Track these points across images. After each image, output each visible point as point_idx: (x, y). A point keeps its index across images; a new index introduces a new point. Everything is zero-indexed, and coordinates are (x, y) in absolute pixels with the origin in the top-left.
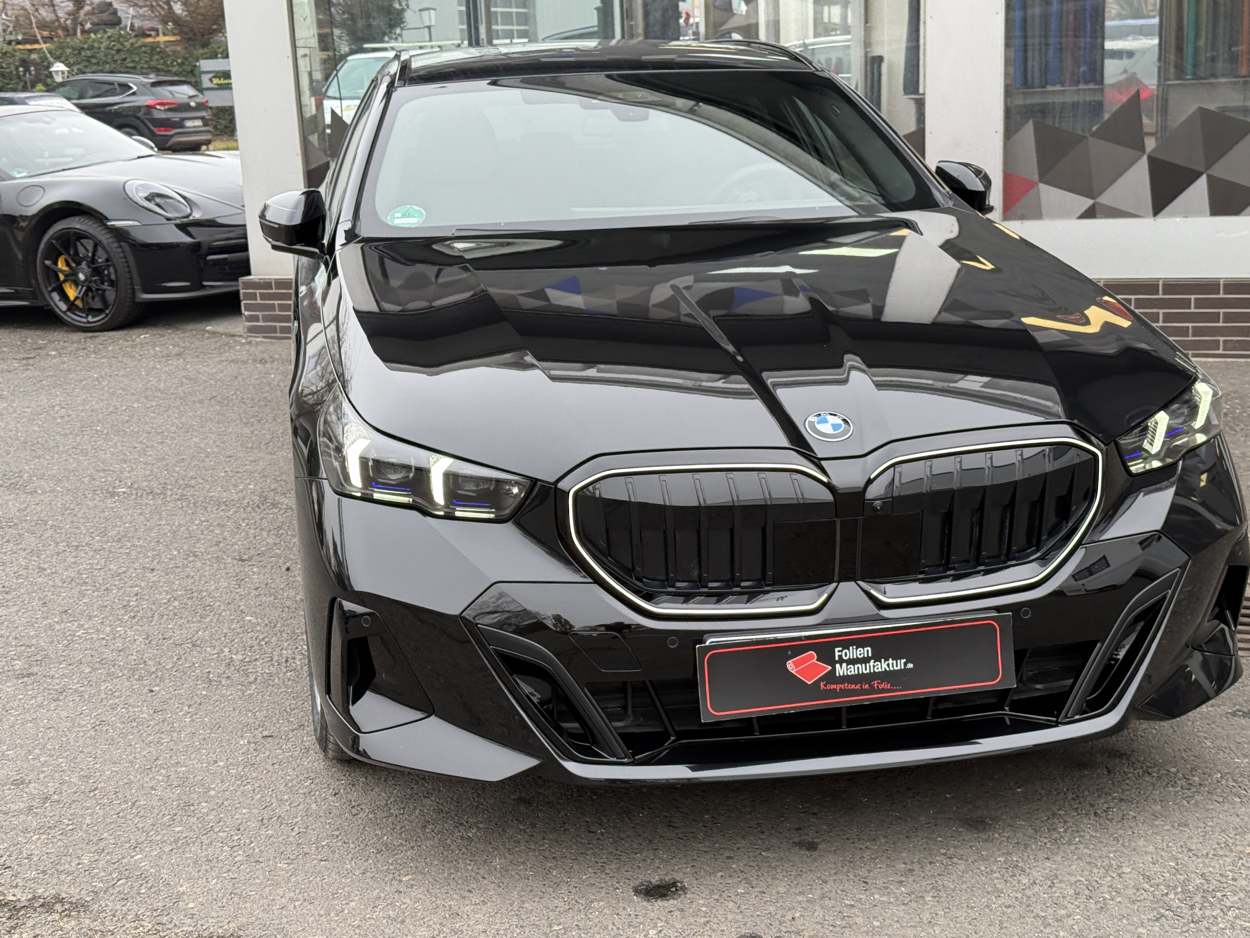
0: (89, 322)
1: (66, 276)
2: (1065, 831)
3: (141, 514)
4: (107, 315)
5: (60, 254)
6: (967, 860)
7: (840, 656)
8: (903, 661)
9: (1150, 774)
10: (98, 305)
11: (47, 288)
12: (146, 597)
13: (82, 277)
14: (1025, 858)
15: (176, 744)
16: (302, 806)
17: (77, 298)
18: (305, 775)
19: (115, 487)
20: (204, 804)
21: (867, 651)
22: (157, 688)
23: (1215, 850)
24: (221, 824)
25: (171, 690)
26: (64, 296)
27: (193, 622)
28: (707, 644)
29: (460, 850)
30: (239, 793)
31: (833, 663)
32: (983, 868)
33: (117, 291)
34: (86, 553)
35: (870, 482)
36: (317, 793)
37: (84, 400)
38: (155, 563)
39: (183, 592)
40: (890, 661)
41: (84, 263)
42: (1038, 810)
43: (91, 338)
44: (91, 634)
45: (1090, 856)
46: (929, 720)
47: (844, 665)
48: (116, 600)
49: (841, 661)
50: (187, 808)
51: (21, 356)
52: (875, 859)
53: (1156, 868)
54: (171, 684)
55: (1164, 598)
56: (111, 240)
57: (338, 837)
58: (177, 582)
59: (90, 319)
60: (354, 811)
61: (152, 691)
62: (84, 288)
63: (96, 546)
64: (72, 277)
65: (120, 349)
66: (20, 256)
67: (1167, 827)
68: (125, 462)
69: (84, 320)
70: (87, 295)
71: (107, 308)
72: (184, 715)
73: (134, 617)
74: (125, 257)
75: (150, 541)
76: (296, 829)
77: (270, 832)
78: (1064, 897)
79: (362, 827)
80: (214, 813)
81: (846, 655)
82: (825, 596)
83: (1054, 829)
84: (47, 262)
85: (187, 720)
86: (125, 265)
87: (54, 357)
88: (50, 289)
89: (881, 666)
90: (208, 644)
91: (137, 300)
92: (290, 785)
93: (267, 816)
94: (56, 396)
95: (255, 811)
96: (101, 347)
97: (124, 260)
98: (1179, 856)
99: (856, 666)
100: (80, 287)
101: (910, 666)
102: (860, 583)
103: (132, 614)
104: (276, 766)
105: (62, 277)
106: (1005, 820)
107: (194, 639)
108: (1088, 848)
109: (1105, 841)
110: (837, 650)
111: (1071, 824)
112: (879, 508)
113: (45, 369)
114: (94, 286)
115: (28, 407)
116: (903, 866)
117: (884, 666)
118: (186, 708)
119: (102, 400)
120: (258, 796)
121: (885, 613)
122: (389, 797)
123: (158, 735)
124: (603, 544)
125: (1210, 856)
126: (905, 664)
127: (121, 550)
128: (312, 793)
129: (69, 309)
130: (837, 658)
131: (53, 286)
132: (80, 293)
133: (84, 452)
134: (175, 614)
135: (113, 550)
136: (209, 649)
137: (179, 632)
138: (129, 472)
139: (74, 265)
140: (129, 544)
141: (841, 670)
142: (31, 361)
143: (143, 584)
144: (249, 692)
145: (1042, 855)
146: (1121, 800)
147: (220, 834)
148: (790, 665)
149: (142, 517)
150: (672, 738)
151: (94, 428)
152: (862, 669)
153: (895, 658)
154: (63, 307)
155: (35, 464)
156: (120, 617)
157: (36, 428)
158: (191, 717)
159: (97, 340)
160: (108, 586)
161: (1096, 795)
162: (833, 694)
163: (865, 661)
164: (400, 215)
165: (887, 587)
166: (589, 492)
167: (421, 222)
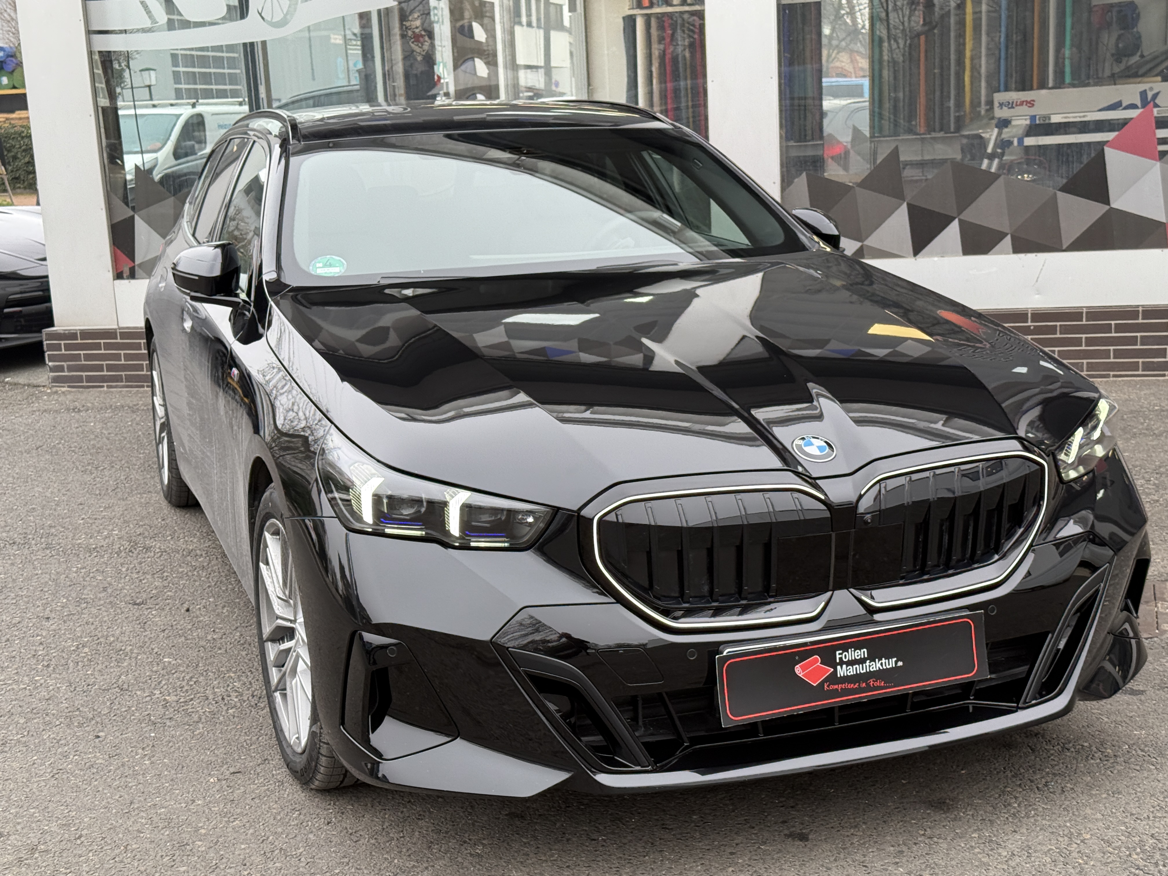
2: (1019, 805)
3: (12, 564)
6: (946, 839)
7: (841, 659)
8: (894, 659)
9: (1068, 750)
12: (53, 645)
14: (996, 833)
15: (145, 787)
16: (299, 838)
18: (290, 807)
20: (200, 843)
21: (863, 653)
22: (102, 734)
23: (1153, 812)
24: (224, 861)
25: (117, 734)
27: (112, 667)
28: (725, 654)
29: (475, 867)
30: (230, 829)
31: (834, 665)
32: (963, 845)
35: (861, 497)
36: (310, 823)
38: (48, 611)
39: (89, 638)
40: (883, 660)
42: (987, 788)
44: (10, 685)
45: (1050, 826)
46: (909, 712)
47: (844, 666)
48: (23, 651)
49: (842, 663)
50: (183, 848)
52: (864, 843)
53: (1111, 833)
54: (115, 728)
55: (1098, 590)
57: (348, 864)
58: (78, 629)
60: (354, 838)
61: (98, 737)
67: (1104, 796)
72: (142, 758)
73: (48, 666)
75: (34, 591)
76: (305, 860)
78: (1044, 865)
79: (368, 852)
80: (213, 850)
81: (845, 657)
82: (823, 604)
83: (1009, 805)
85: (147, 762)
89: (876, 666)
90: (136, 687)
92: (279, 818)
93: (267, 850)
95: (254, 846)
98: (1126, 820)
99: (854, 667)
101: (900, 664)
102: (852, 590)
103: (45, 663)
104: (257, 801)
106: (963, 799)
107: (120, 683)
108: (1045, 819)
109: (1056, 812)
110: (838, 652)
111: (1021, 799)
112: (869, 520)
116: (892, 848)
117: (878, 665)
118: (140, 751)
120: (251, 831)
121: (878, 617)
122: (383, 822)
123: (123, 779)
125: (1151, 818)
126: (896, 662)
128: (305, 824)
130: (838, 661)
134: (90, 661)
136: (139, 693)
137: (102, 677)
141: (842, 671)
143: (44, 633)
144: (198, 731)
145: (1009, 828)
146: (1054, 775)
148: (798, 670)
149: (15, 567)
150: (686, 745)
152: (860, 669)
153: (888, 658)
156: (34, 667)
158: (150, 759)
160: (8, 636)
161: (1031, 771)
162: (835, 694)
163: (862, 661)
164: (321, 265)
165: (875, 593)
166: (612, 518)
167: (343, 271)
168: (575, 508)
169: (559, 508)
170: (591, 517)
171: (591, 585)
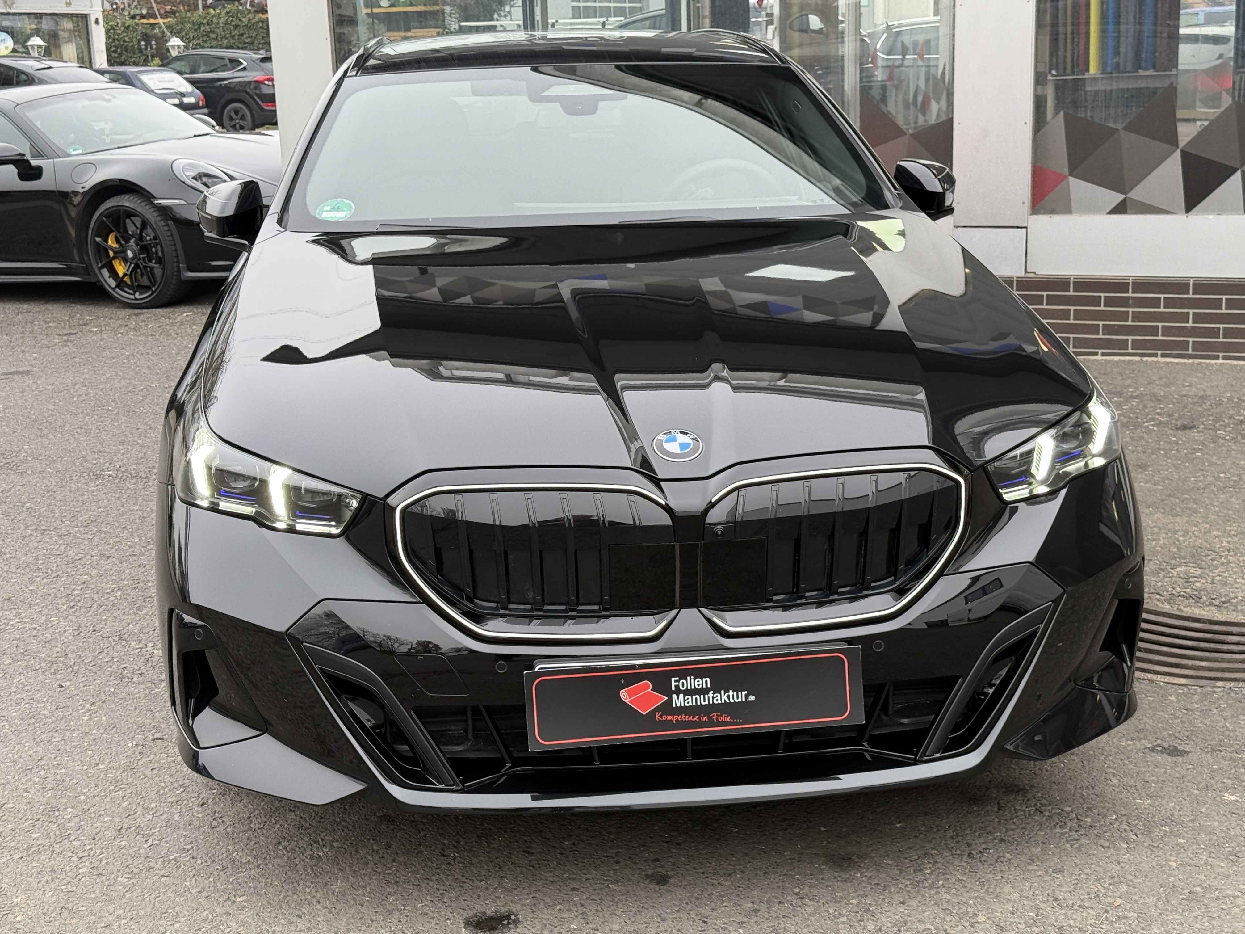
0: (136, 299)
1: (115, 253)
2: (931, 873)
3: (119, 498)
4: (153, 292)
5: (112, 231)
6: (818, 901)
7: (677, 687)
8: (744, 693)
9: (1041, 812)
10: (145, 282)
11: (97, 264)
12: (92, 586)
13: (130, 254)
14: (880, 901)
15: (66, 744)
16: (165, 816)
17: (125, 275)
18: (180, 783)
19: (103, 470)
20: (69, 810)
21: (706, 682)
22: (68, 683)
23: (1082, 900)
24: (79, 832)
25: (82, 685)
26: (113, 273)
27: (130, 614)
28: (536, 670)
29: (305, 870)
30: (108, 799)
31: (669, 694)
32: (831, 911)
33: (163, 269)
34: (51, 538)
35: (712, 505)
36: (185, 802)
37: (108, 379)
38: (113, 550)
39: (130, 582)
40: (731, 693)
41: (132, 240)
42: (910, 848)
43: (136, 315)
44: (25, 623)
45: (948, 901)
46: (781, 754)
47: (681, 695)
48: (62, 589)
49: (678, 691)
50: (51, 813)
51: (65, 332)
52: (723, 896)
53: (1015, 919)
54: (84, 679)
55: (1035, 633)
56: (159, 218)
57: (188, 851)
58: (127, 571)
59: (137, 295)
60: (215, 823)
61: (62, 686)
62: (133, 266)
63: (63, 531)
64: (121, 254)
65: (160, 327)
66: (73, 232)
67: (1040, 873)
68: (123, 443)
69: (132, 297)
70: (136, 272)
71: (154, 286)
72: (85, 713)
73: (73, 607)
74: (172, 235)
75: (117, 528)
76: (150, 841)
77: (123, 843)
79: (216, 841)
80: (77, 820)
81: (683, 686)
82: (664, 623)
83: (921, 870)
84: (98, 239)
85: (85, 718)
86: (172, 243)
87: (96, 333)
88: (100, 265)
89: (722, 698)
90: (135, 638)
91: (182, 278)
92: (162, 792)
93: (126, 826)
94: (83, 374)
95: (117, 820)
96: (143, 324)
97: (170, 238)
98: (1042, 906)
99: (694, 697)
100: (129, 264)
101: (752, 698)
102: (702, 610)
103: (72, 604)
104: (155, 771)
105: (111, 254)
106: (872, 858)
107: (123, 632)
108: (949, 893)
109: (969, 885)
110: (673, 679)
111: (940, 865)
112: (719, 533)
113: (83, 345)
114: (142, 264)
115: (52, 384)
116: (750, 905)
117: (724, 697)
118: (88, 705)
119: (124, 378)
120: (126, 803)
121: (729, 643)
122: (254, 810)
123: (51, 733)
124: (432, 563)
125: (1076, 907)
126: (747, 696)
127: (86, 536)
128: (179, 803)
129: (118, 286)
130: (673, 689)
131: (104, 262)
132: (128, 270)
133: (87, 433)
134: (114, 605)
135: (78, 535)
136: (133, 644)
137: (112, 624)
138: (123, 454)
139: (123, 242)
140: (95, 530)
141: (678, 701)
142: (72, 338)
143: (94, 572)
144: (156, 690)
145: (898, 898)
146: (1002, 840)
147: (74, 843)
148: (624, 695)
149: (119, 502)
150: (508, 765)
151: (106, 408)
152: (702, 700)
153: (735, 690)
154: (113, 283)
155: (36, 444)
156: (59, 606)
157: (51, 407)
158: (91, 715)
159: (141, 317)
160: (59, 573)
161: (977, 834)
162: (669, 725)
163: (703, 692)
164: (328, 208)
165: (728, 615)
166: (417, 509)
167: (348, 216)
168: (381, 495)
169: (367, 495)
170: (395, 506)
171: (395, 582)
